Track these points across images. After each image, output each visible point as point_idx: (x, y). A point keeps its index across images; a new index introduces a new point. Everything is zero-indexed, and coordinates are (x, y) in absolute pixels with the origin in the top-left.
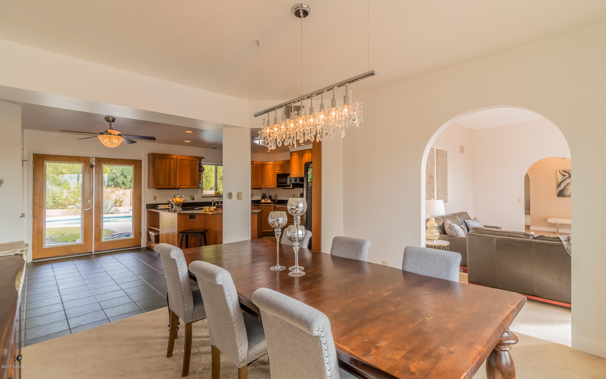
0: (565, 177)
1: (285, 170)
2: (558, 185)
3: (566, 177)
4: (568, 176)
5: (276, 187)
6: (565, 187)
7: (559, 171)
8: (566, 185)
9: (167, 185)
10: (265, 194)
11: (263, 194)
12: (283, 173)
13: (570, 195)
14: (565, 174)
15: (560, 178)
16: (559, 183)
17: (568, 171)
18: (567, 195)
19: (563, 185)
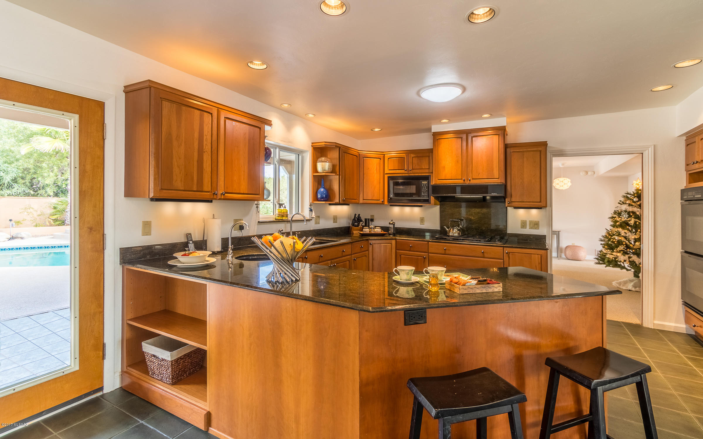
1: (413, 169)
5: (386, 202)
9: (195, 189)
10: (359, 215)
11: (355, 215)
12: (407, 175)
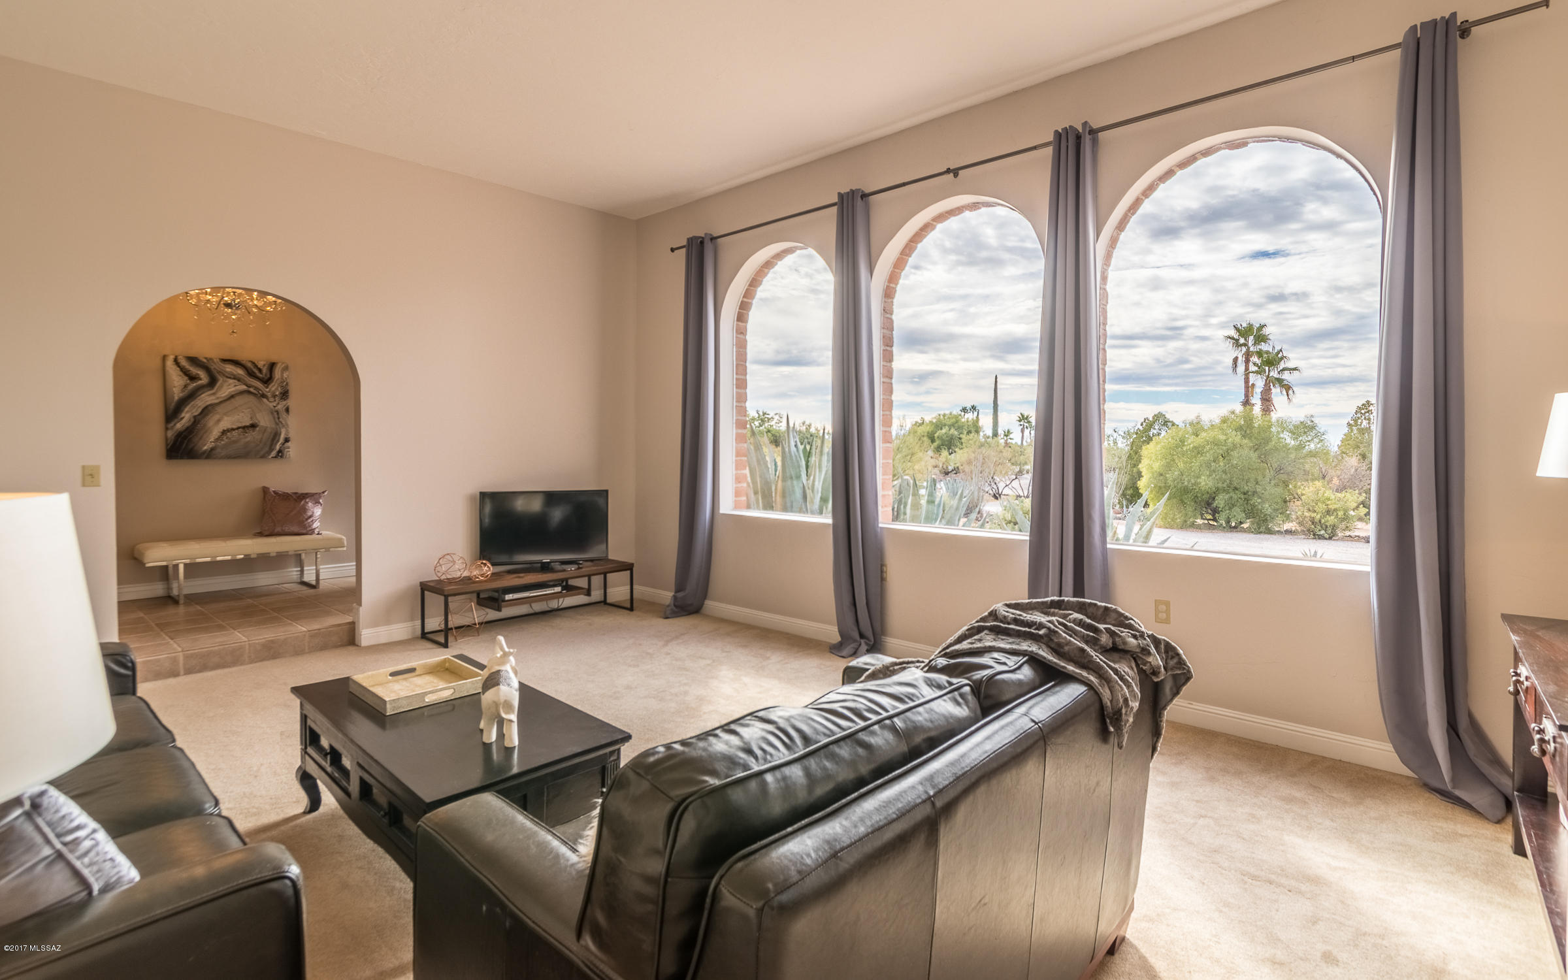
0: (194, 385)
2: (170, 412)
3: (200, 382)
4: (204, 379)
6: (195, 422)
7: (172, 357)
8: (199, 415)
13: (214, 452)
14: (194, 370)
15: (177, 382)
16: (172, 406)
17: (205, 361)
18: (205, 451)
19: (187, 412)
